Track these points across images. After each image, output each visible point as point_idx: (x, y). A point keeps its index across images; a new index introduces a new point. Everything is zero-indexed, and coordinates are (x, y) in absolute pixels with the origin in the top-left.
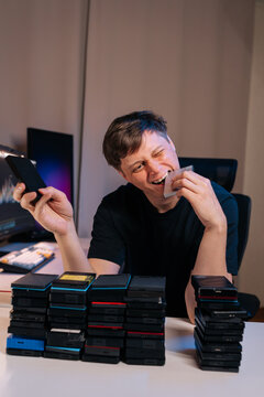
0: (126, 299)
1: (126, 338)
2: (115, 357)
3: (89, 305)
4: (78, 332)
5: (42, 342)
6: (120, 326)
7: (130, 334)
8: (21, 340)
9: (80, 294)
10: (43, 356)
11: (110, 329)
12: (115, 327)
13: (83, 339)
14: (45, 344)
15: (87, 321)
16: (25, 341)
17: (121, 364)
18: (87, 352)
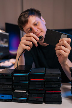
0: (44, 78)
1: (45, 93)
2: (41, 101)
3: (29, 80)
4: (25, 91)
5: (11, 96)
6: (43, 89)
7: (47, 92)
8: (3, 95)
9: (26, 77)
10: (12, 101)
11: (38, 90)
12: (40, 89)
13: (27, 94)
14: (13, 97)
15: (29, 87)
16: (4, 96)
17: (43, 104)
18: (29, 99)
